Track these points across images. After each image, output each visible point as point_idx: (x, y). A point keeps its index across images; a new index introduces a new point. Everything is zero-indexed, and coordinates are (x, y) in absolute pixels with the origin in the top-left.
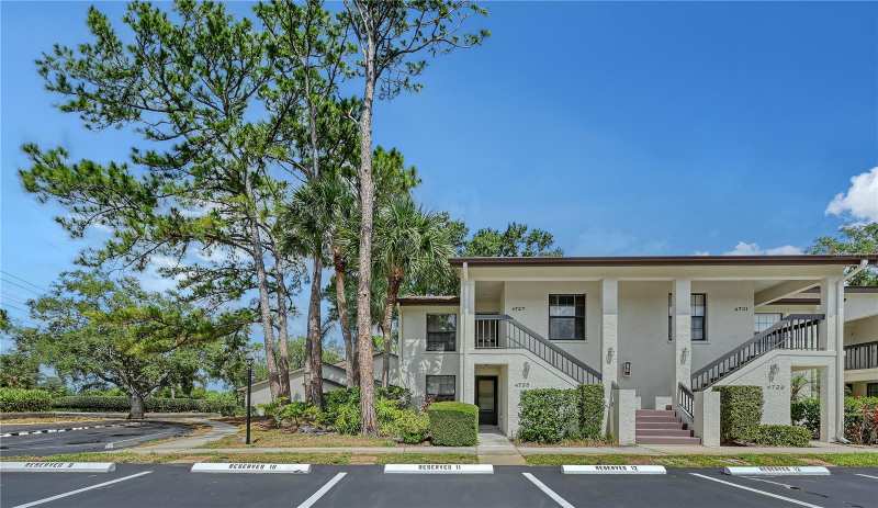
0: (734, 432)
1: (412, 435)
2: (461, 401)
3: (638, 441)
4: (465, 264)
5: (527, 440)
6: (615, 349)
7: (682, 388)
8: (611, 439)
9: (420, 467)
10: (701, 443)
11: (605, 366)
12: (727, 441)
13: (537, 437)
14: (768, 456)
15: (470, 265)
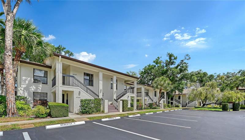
0: (124, 109)
1: (42, 114)
2: (57, 102)
3: (109, 112)
4: (60, 57)
5: (84, 113)
6: (102, 90)
7: (115, 100)
8: (103, 112)
9: (61, 125)
10: (119, 111)
11: (100, 94)
12: (123, 111)
13: (86, 113)
14: (131, 113)
15: (62, 57)
